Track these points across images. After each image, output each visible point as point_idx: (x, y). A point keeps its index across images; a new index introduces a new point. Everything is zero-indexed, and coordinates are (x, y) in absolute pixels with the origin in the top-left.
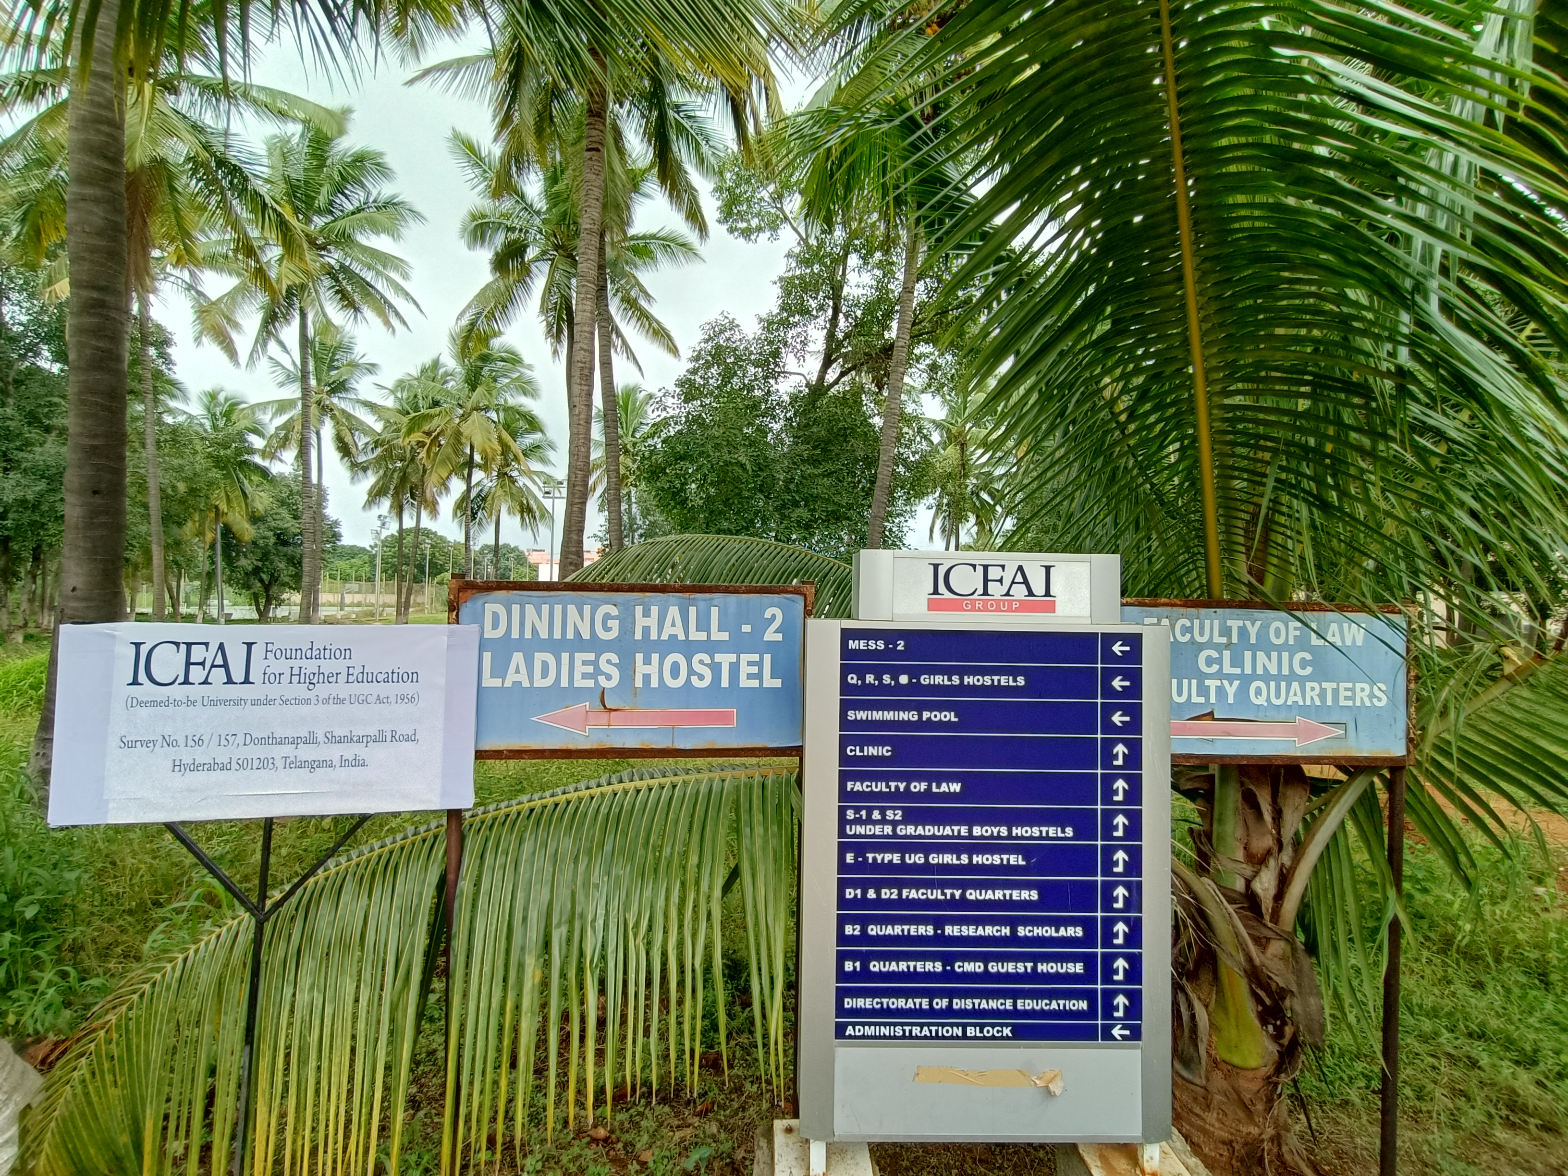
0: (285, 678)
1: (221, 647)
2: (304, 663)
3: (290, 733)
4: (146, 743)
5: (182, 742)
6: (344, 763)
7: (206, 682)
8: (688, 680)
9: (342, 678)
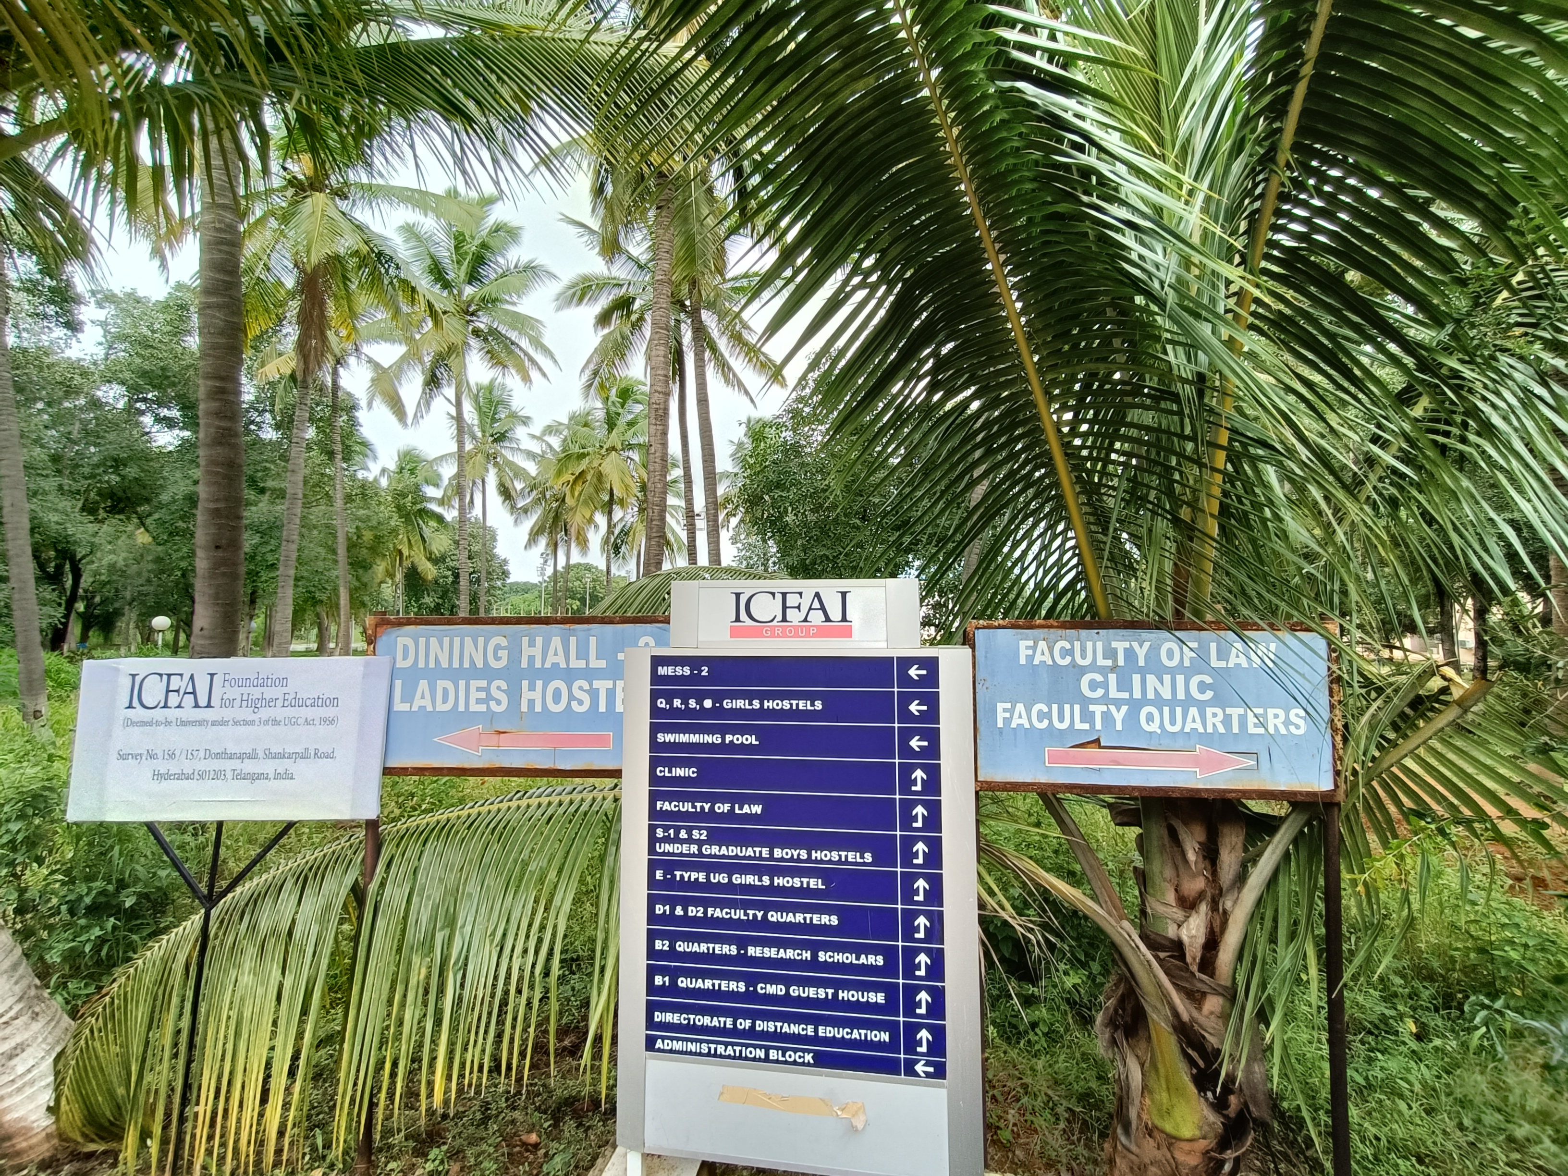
0: (237, 703)
1: (192, 677)
2: (252, 690)
3: (237, 750)
4: (136, 756)
5: (160, 755)
6: (278, 776)
7: (179, 706)
8: (569, 704)
9: (279, 703)
